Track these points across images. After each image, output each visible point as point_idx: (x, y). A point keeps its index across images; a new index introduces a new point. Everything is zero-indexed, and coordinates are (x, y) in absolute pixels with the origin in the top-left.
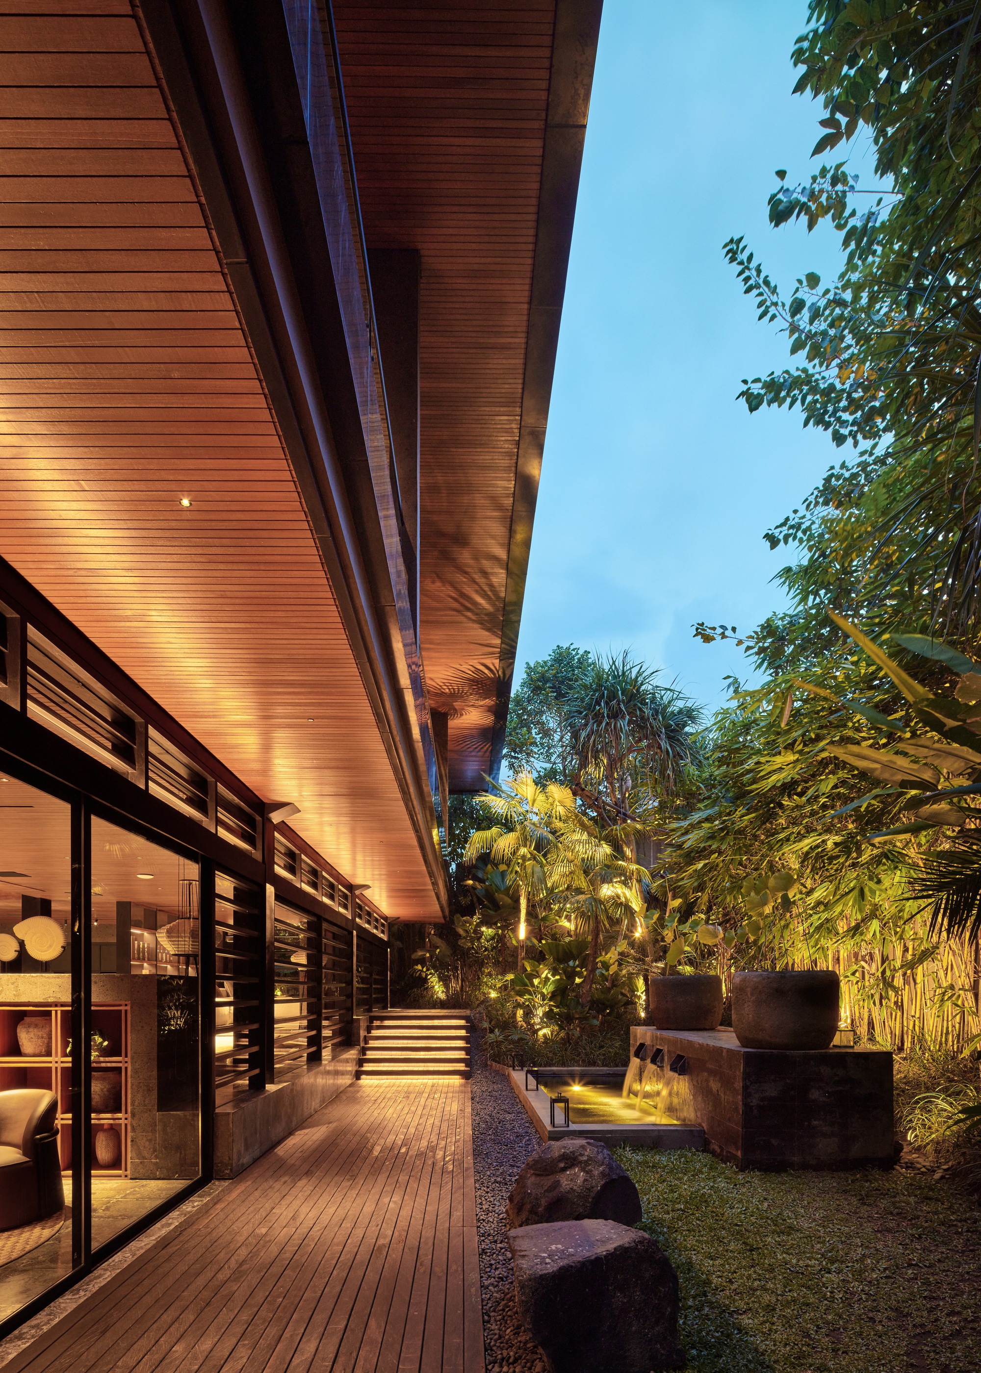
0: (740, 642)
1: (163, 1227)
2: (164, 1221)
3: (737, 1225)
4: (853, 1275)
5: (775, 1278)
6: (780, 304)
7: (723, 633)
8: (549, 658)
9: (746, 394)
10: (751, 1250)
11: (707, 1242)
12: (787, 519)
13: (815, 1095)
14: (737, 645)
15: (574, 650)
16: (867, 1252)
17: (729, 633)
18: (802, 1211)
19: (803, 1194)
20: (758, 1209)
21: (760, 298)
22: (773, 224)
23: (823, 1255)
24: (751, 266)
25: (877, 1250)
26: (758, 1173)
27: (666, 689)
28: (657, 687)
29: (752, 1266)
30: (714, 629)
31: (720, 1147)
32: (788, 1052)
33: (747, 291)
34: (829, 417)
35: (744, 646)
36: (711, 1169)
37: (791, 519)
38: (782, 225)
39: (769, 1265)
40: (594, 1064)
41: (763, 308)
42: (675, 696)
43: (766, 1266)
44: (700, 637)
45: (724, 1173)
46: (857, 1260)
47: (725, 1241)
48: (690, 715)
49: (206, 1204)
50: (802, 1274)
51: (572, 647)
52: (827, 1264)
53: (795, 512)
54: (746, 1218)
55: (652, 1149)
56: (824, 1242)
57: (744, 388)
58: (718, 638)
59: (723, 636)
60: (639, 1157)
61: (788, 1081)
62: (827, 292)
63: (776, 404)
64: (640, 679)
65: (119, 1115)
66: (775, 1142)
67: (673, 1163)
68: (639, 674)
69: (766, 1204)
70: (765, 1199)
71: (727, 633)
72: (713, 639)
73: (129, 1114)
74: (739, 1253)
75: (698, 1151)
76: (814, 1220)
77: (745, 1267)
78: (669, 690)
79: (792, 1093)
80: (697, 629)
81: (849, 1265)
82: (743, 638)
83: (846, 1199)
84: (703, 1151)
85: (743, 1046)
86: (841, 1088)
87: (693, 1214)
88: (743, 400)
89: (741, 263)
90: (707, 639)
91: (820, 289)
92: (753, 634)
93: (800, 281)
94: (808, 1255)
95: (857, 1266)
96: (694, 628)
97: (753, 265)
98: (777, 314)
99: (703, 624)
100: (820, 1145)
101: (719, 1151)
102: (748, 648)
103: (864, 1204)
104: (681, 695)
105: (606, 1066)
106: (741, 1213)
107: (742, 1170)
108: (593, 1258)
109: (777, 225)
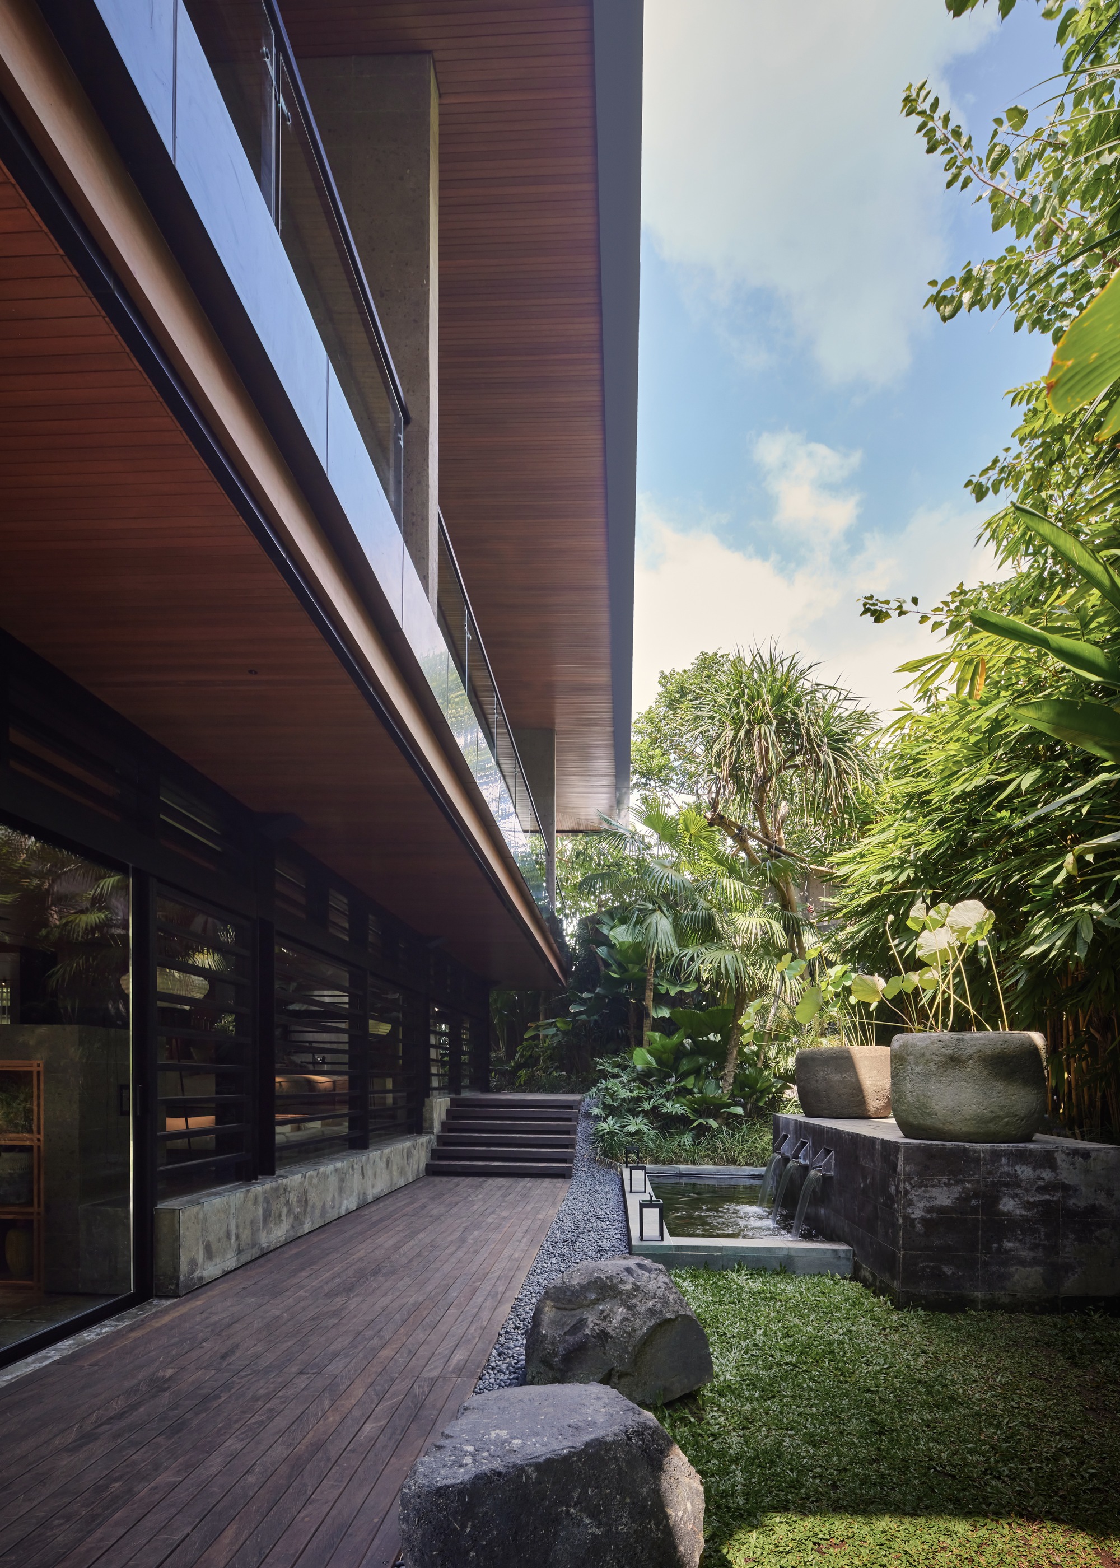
0: (924, 619)
1: (34, 1362)
2: (44, 1352)
3: (868, 1391)
4: (1037, 1484)
5: (907, 1483)
6: (975, 161)
7: (900, 607)
8: (691, 667)
9: (938, 300)
10: (881, 1434)
11: (813, 1416)
12: (996, 461)
13: (1008, 1205)
14: (921, 622)
15: (722, 656)
16: (1068, 1444)
17: (908, 606)
18: (976, 1373)
19: (983, 1346)
20: (908, 1367)
21: (948, 157)
22: (952, 12)
23: (993, 1447)
24: (936, 116)
25: (1084, 1442)
26: (921, 1312)
27: (830, 687)
28: (817, 685)
29: (875, 1461)
30: (887, 602)
31: (873, 1275)
32: (967, 1145)
33: (931, 150)
34: (1049, 314)
35: (929, 624)
36: (854, 1305)
37: (1002, 460)
38: (967, 13)
39: (903, 1460)
40: (734, 1162)
41: (953, 170)
42: (842, 697)
43: (898, 1461)
44: (869, 614)
45: (871, 1311)
46: (1047, 1459)
47: (843, 1416)
48: (863, 719)
49: (119, 1331)
50: (953, 1477)
51: (719, 654)
52: (997, 1462)
53: (1007, 450)
54: (885, 1380)
55: (778, 1274)
56: (998, 1426)
57: (934, 291)
58: (894, 614)
59: (902, 613)
60: (756, 1285)
61: (968, 1185)
62: (1039, 132)
63: (977, 308)
64: (794, 674)
65: (30, 1210)
66: (948, 1270)
67: (801, 1294)
68: (793, 666)
69: (921, 1361)
70: (924, 1352)
71: (905, 608)
72: (887, 615)
73: (42, 1208)
74: (861, 1437)
75: (844, 1278)
76: (991, 1388)
77: (861, 1462)
78: (834, 688)
79: (974, 1202)
80: (865, 605)
81: (1034, 1465)
82: (928, 611)
83: (1048, 1357)
84: (851, 1279)
85: (906, 1137)
86: (1048, 1197)
87: (806, 1371)
88: (932, 307)
89: (922, 113)
90: (879, 616)
91: (1029, 129)
92: (941, 606)
93: (999, 121)
94: (970, 1446)
95: (1047, 1469)
96: (861, 603)
97: (940, 113)
98: (973, 176)
99: (872, 597)
100: (1016, 1277)
101: (871, 1279)
102: (937, 625)
103: (1076, 1365)
104: (850, 695)
105: (751, 1164)
106: (881, 1372)
107: (898, 1307)
108: (541, 1460)
109: (957, 14)
